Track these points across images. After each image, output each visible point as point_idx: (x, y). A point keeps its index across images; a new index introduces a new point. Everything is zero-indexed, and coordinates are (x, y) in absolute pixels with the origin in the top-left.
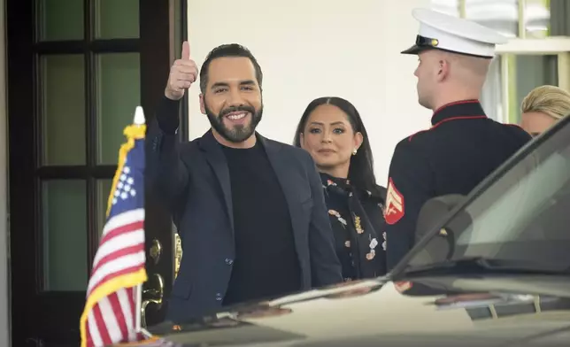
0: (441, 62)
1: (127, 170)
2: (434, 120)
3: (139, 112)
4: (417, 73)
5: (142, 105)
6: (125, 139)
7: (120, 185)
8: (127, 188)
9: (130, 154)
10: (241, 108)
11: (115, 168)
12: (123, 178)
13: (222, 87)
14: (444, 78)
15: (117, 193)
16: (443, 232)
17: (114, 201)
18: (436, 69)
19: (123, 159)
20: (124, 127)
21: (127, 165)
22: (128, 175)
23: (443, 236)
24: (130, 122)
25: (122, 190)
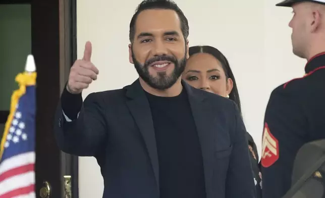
0: (314, 13)
1: (19, 115)
2: (307, 69)
3: (30, 60)
4: (291, 25)
5: (33, 54)
6: (17, 86)
7: (12, 130)
8: (19, 132)
9: (22, 100)
10: (163, 57)
11: (7, 113)
12: (15, 122)
13: (148, 37)
14: (317, 29)
15: (9, 137)
16: (318, 174)
17: (7, 145)
18: (309, 20)
19: (14, 104)
20: (16, 75)
21: (18, 110)
22: (20, 120)
23: (318, 178)
24: (22, 70)
25: (14, 134)
